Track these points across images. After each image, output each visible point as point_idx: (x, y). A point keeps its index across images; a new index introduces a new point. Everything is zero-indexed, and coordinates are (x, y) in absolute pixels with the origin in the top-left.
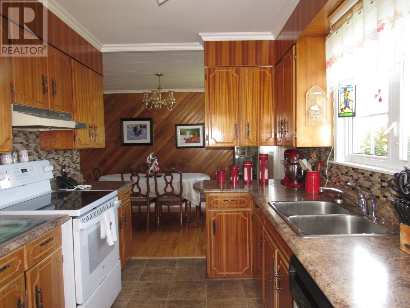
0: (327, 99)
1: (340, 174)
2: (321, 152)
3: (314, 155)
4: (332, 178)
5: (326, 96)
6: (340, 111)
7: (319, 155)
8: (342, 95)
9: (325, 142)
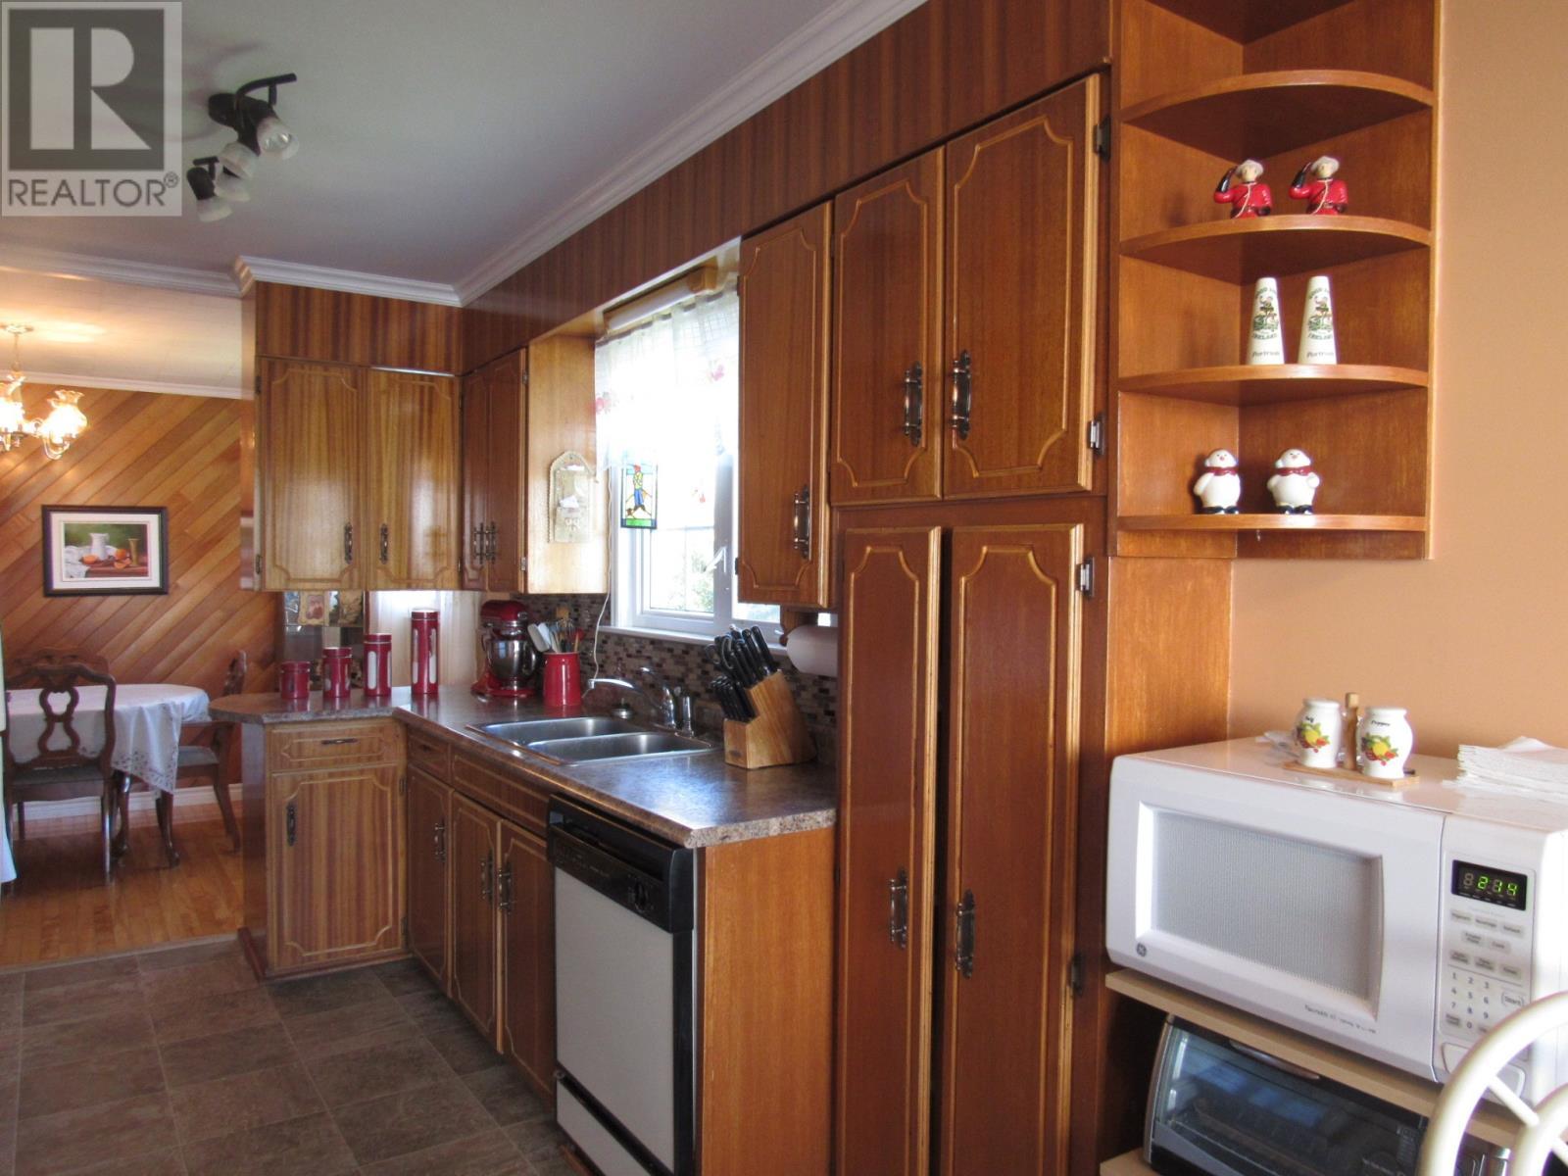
0: (597, 482)
1: (623, 655)
2: (579, 606)
3: (564, 614)
4: (606, 667)
5: (595, 475)
6: (625, 513)
7: (575, 614)
8: (631, 478)
9: (590, 583)
